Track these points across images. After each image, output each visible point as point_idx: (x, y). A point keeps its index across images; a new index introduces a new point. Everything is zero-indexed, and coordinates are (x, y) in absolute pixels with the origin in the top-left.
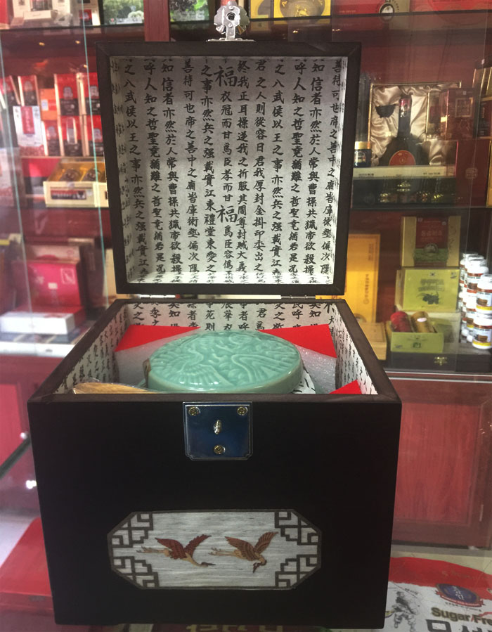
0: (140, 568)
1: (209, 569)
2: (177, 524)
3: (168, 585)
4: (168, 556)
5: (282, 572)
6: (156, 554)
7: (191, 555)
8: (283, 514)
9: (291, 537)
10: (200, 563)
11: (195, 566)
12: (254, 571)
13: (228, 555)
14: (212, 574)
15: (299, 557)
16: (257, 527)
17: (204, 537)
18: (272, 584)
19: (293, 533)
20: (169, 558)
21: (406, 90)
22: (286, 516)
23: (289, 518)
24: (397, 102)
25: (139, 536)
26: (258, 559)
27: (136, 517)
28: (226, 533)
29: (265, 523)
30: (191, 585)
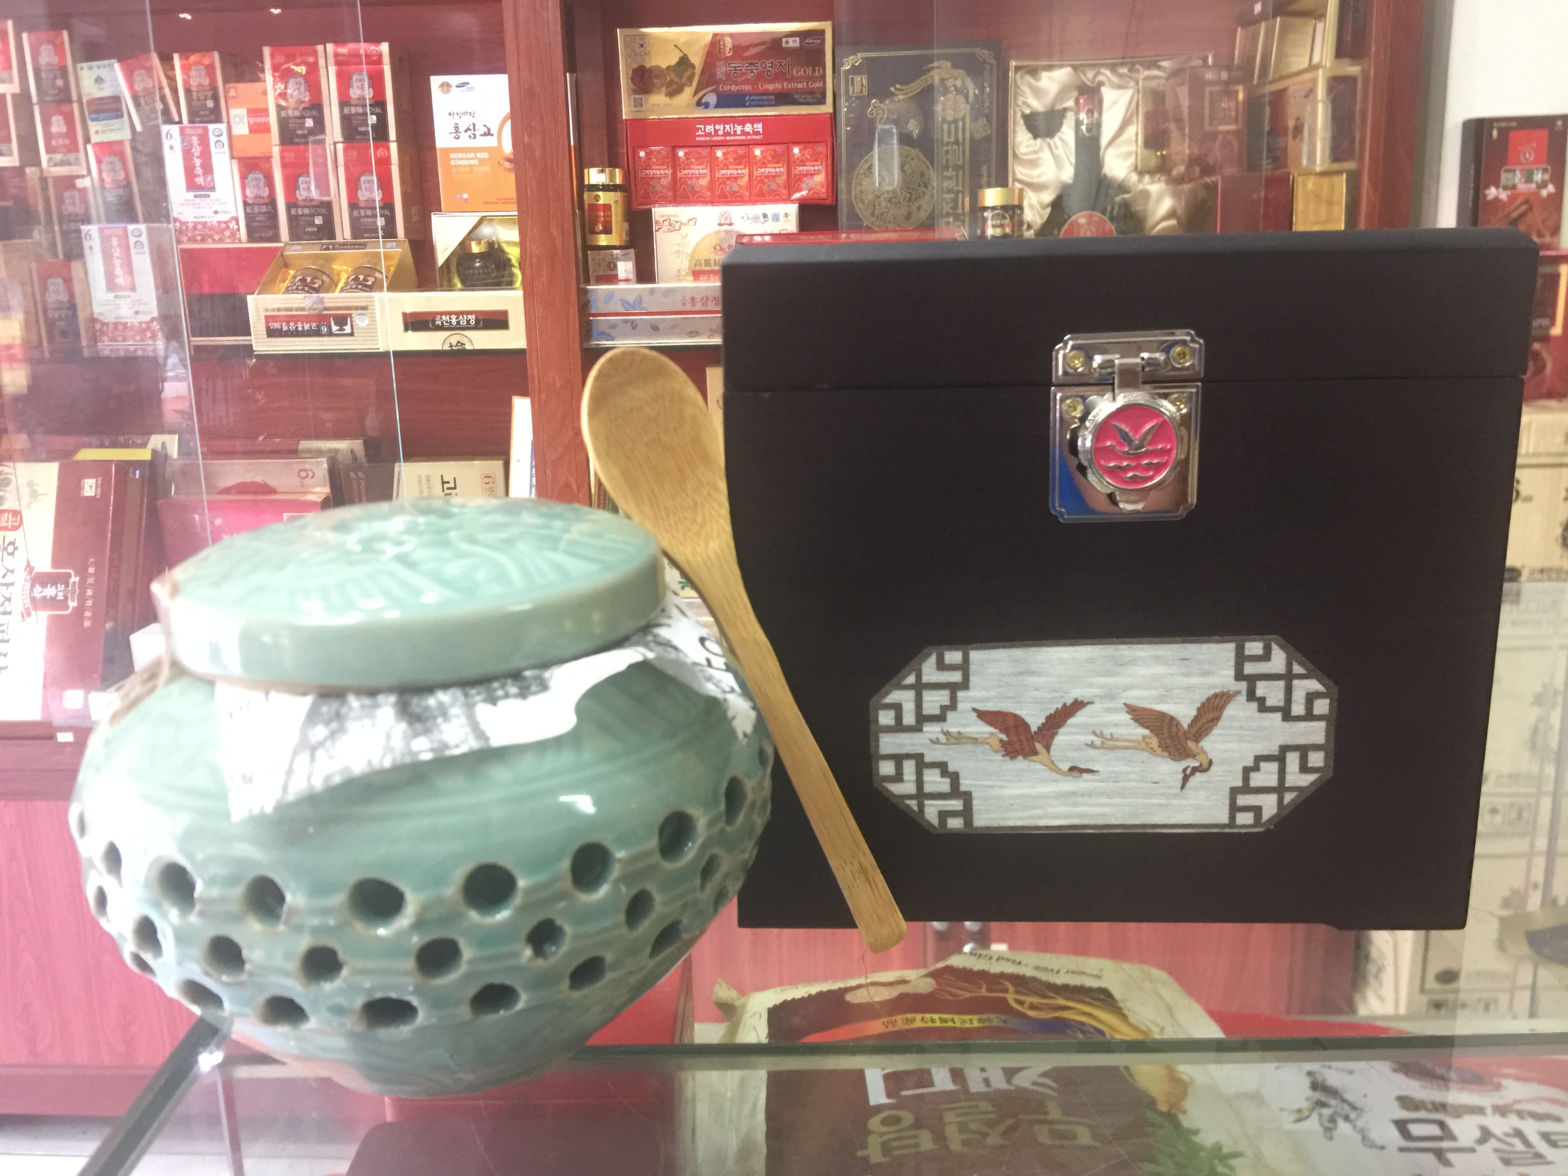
0: (934, 781)
1: (1084, 783)
2: (1022, 673)
3: (994, 824)
4: (996, 752)
5: (1246, 788)
6: (970, 747)
7: (1048, 748)
8: (1254, 647)
9: (1269, 703)
10: (1065, 767)
11: (1055, 775)
12: (1183, 787)
13: (1127, 748)
14: (1090, 795)
15: (1285, 749)
16: (1194, 680)
17: (1078, 705)
18: (1223, 817)
19: (1273, 693)
20: (999, 757)
21: (1090, 74)
22: (1260, 652)
23: (1266, 656)
24: (1070, 103)
25: (938, 705)
26: (1194, 756)
27: (933, 659)
28: (1126, 694)
29: (1214, 668)
30: (1042, 823)
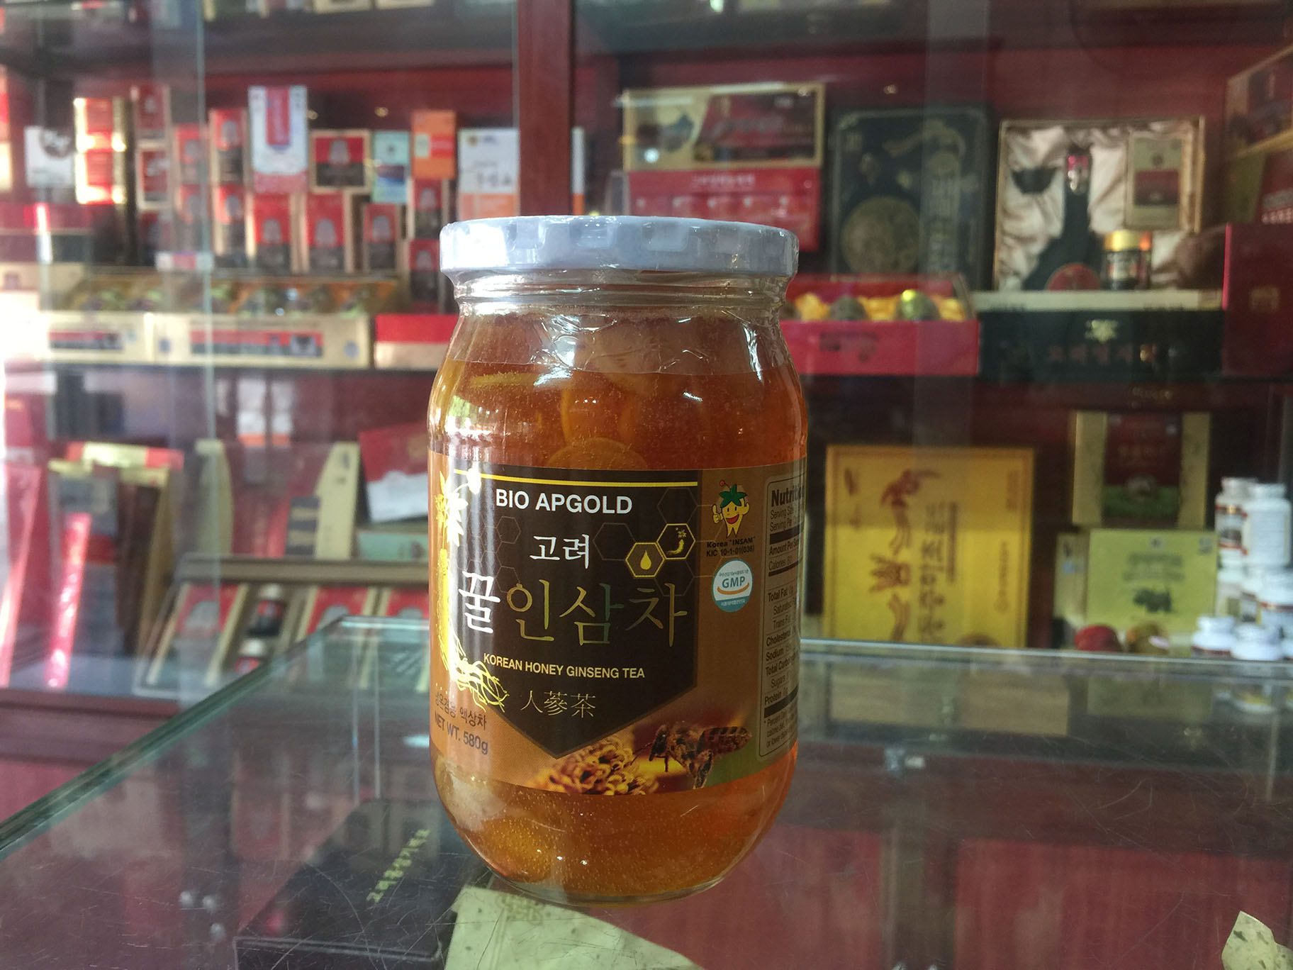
21: (1081, 135)
24: (1060, 162)
